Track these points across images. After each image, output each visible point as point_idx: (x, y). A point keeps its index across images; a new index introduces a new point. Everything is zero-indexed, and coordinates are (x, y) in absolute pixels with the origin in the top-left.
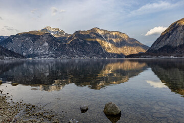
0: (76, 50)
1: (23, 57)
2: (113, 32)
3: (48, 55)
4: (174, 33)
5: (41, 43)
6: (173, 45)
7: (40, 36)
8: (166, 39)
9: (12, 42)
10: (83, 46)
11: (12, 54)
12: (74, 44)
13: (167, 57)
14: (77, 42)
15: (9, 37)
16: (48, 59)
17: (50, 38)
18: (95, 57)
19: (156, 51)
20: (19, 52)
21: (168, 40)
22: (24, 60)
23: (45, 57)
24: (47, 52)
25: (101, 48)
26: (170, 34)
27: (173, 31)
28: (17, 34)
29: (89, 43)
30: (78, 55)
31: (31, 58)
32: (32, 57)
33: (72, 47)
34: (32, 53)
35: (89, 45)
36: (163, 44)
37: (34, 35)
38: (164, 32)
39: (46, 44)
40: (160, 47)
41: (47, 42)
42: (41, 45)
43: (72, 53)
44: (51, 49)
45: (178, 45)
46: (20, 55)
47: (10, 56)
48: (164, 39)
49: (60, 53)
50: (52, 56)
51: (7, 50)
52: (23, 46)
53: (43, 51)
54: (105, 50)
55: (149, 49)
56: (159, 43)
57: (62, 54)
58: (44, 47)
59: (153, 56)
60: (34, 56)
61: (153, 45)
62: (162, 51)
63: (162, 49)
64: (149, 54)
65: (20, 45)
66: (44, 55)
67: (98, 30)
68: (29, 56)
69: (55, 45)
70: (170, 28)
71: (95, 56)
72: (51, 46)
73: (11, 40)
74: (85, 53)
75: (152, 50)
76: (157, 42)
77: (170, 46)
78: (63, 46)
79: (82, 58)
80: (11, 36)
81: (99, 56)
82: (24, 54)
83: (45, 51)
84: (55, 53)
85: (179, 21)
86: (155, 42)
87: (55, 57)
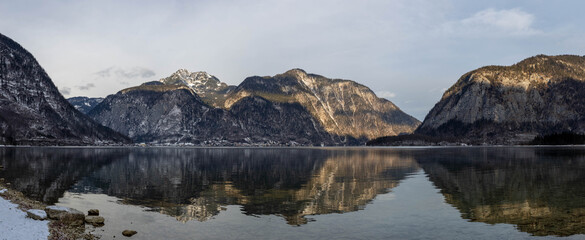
0: (246, 124)
1: (129, 141)
2: (340, 81)
3: (179, 136)
4: (467, 95)
5: (165, 108)
6: (465, 120)
7: (163, 93)
8: (452, 106)
9: (110, 110)
10: (264, 115)
11: (108, 133)
12: (243, 111)
13: (453, 146)
14: (250, 104)
15: (105, 99)
16: (180, 146)
17: (186, 97)
18: (293, 143)
19: (433, 130)
20: (122, 130)
21: (456, 108)
22: (130, 146)
23: (173, 142)
24: (178, 130)
25: (307, 119)
26: (458, 97)
27: (464, 90)
28: (120, 92)
29: (278, 108)
30: (250, 136)
31: (143, 144)
32: (146, 141)
33: (236, 116)
34: (146, 132)
35: (278, 112)
36: (447, 116)
37: (151, 92)
38: (449, 90)
39: (177, 111)
40: (441, 122)
41: (179, 106)
42: (166, 113)
43: (236, 131)
44: (187, 122)
45: (473, 120)
46: (123, 136)
47: (105, 138)
48: (448, 106)
49: (207, 132)
50: (189, 140)
51: (100, 126)
52: (128, 116)
53: (170, 126)
54: (318, 126)
55: (420, 127)
56: (438, 113)
57: (212, 133)
58: (173, 117)
59: (427, 141)
60: (149, 137)
61: (427, 118)
62: (445, 132)
63: (444, 128)
64: (420, 138)
65: (123, 116)
66: (171, 136)
67: (301, 75)
68: (140, 139)
69: (196, 112)
70: (459, 83)
71: (293, 140)
72: (187, 116)
73: (108, 104)
74: (268, 131)
75: (425, 129)
76: (436, 112)
77: (460, 122)
78: (214, 115)
79: (261, 145)
80: (108, 97)
81: (305, 140)
82: (131, 134)
83: (173, 128)
84: (197, 133)
85: (474, 72)
86: (432, 110)
87: (197, 142)
